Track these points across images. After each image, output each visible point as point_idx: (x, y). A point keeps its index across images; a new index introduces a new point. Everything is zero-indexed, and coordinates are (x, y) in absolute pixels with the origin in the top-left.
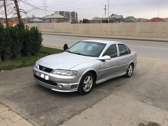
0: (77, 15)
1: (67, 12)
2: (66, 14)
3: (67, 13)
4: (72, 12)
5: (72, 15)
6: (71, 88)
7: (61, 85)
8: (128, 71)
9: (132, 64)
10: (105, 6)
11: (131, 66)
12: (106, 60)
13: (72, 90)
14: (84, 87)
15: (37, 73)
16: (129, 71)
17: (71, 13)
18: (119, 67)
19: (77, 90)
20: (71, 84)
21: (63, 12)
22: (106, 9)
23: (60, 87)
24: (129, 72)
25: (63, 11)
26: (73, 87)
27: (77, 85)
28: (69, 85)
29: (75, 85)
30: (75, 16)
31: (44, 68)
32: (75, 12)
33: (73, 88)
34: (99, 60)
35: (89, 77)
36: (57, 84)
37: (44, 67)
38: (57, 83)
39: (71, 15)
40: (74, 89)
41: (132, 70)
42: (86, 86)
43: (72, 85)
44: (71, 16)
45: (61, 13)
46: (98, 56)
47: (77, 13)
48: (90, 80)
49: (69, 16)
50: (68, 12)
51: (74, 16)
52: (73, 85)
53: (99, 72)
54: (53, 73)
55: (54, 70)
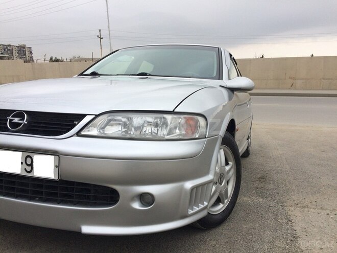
0: (31, 53)
1: (6, 45)
2: (5, 50)
3: (7, 48)
4: (18, 45)
5: (20, 52)
7: (144, 196)
10: (100, 31)
17: (17, 48)
20: (189, 185)
22: (101, 38)
23: (137, 205)
30: (27, 55)
31: (16, 120)
32: (25, 45)
37: (20, 114)
39: (17, 53)
44: (17, 55)
47: (31, 48)
48: (227, 163)
49: (12, 53)
50: (9, 45)
51: (25, 55)
54: (83, 133)
55: (91, 117)
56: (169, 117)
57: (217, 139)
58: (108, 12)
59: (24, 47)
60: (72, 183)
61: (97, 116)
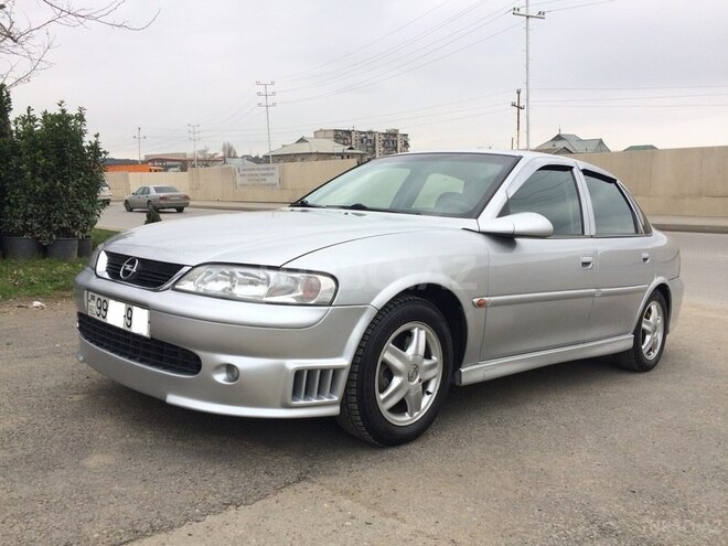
0: (406, 144)
1: (364, 133)
3: (366, 137)
4: (385, 132)
5: (387, 145)
6: (295, 393)
7: (230, 368)
8: (640, 334)
9: (663, 294)
11: (654, 307)
12: (518, 240)
13: (302, 402)
14: (382, 391)
15: (93, 298)
16: (645, 333)
17: (382, 137)
18: (592, 295)
19: (335, 410)
20: (293, 364)
21: (349, 132)
22: (520, 108)
23: (221, 378)
24: (648, 338)
25: (351, 129)
26: (305, 382)
27: (337, 371)
28: (282, 369)
29: (324, 371)
30: (399, 149)
32: (397, 130)
33: (308, 393)
34: (479, 232)
35: (423, 333)
36: (198, 359)
38: (201, 354)
39: (383, 146)
40: (315, 401)
41: (661, 329)
42: (396, 381)
43: (298, 373)
44: (382, 149)
45: (342, 136)
46: (475, 213)
47: (406, 135)
48: (428, 355)
49: (374, 147)
50: (370, 133)
51: (396, 148)
52: (311, 372)
53: (480, 305)
54: (177, 287)
55: (187, 268)
56: (272, 274)
57: (364, 310)
58: (527, 52)
59: (394, 134)
60: (163, 343)
61: (194, 267)
